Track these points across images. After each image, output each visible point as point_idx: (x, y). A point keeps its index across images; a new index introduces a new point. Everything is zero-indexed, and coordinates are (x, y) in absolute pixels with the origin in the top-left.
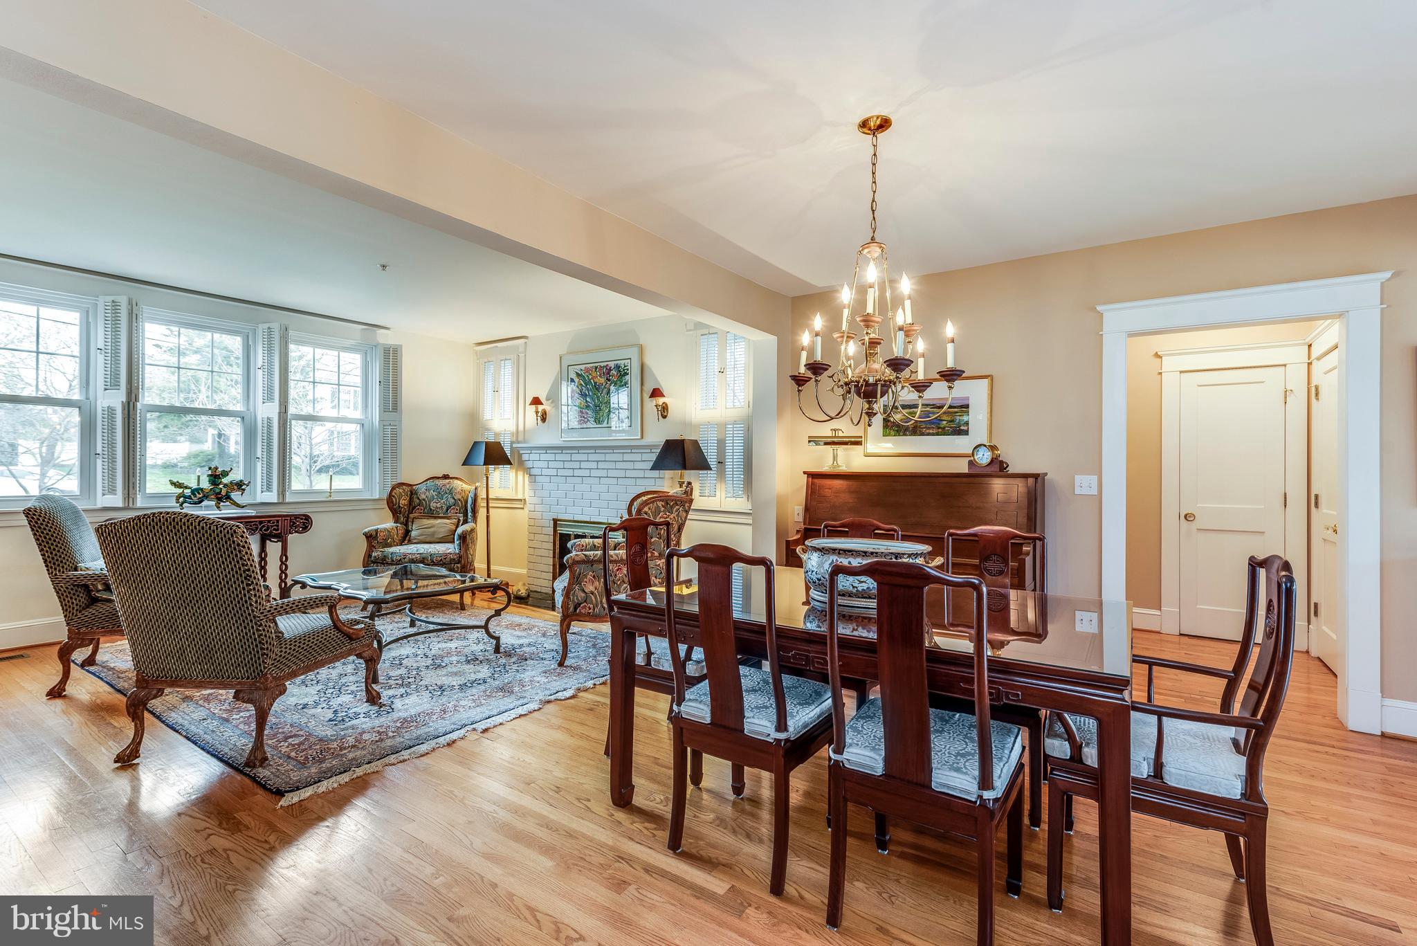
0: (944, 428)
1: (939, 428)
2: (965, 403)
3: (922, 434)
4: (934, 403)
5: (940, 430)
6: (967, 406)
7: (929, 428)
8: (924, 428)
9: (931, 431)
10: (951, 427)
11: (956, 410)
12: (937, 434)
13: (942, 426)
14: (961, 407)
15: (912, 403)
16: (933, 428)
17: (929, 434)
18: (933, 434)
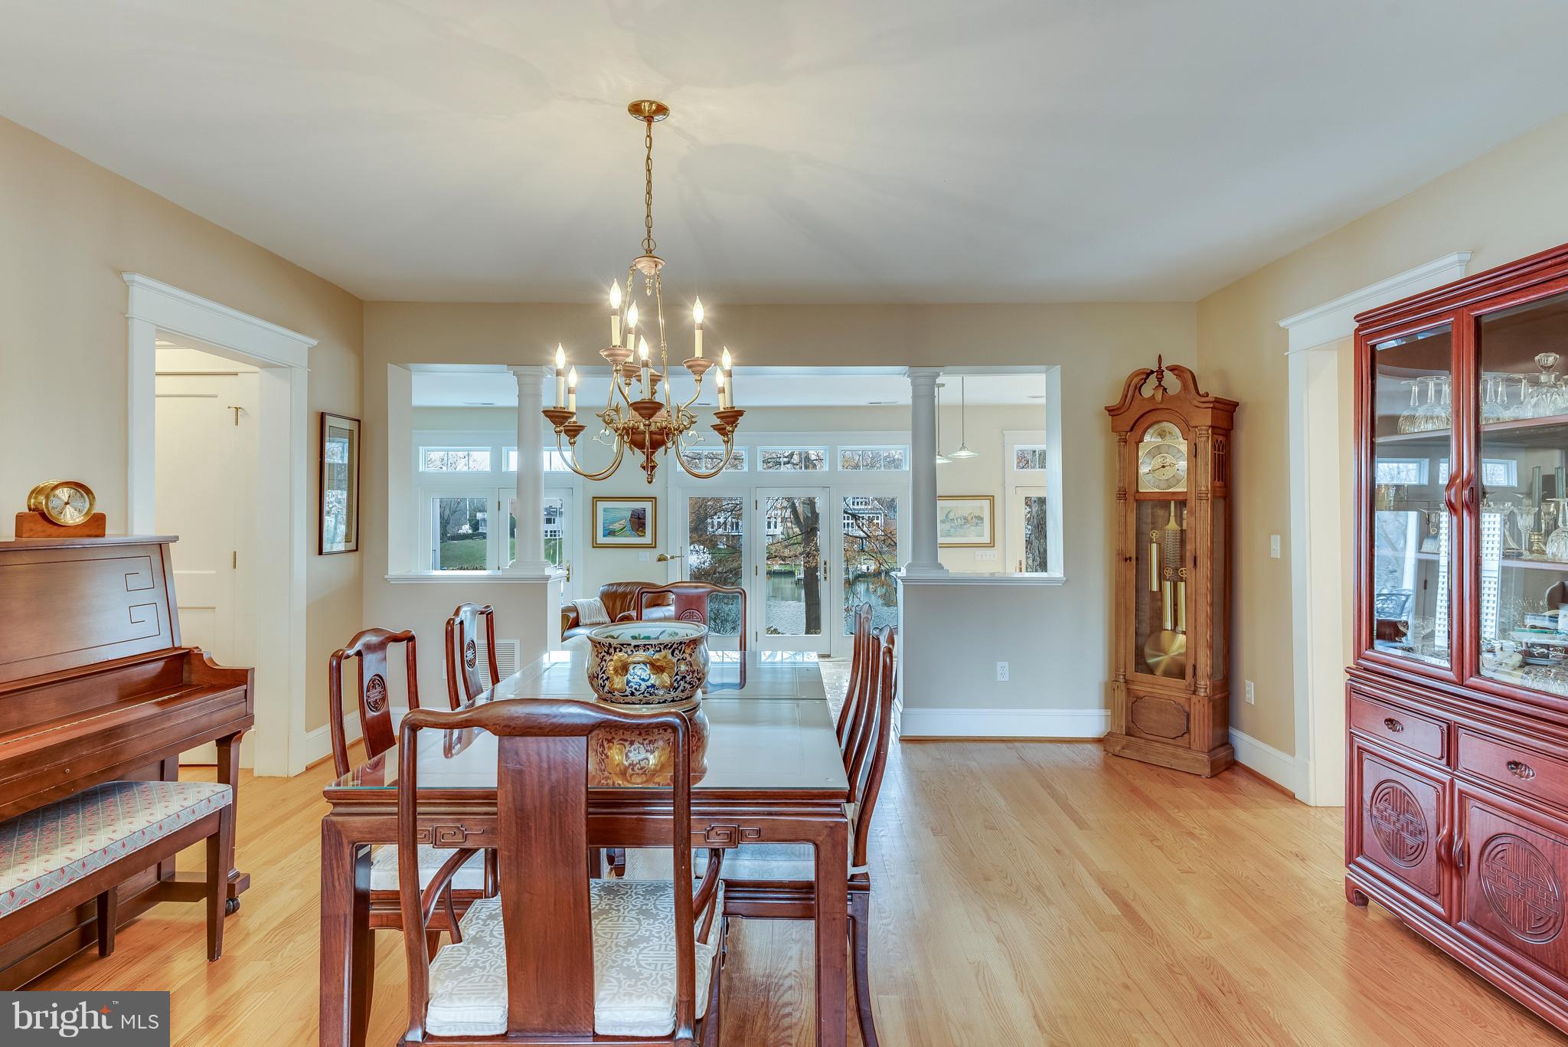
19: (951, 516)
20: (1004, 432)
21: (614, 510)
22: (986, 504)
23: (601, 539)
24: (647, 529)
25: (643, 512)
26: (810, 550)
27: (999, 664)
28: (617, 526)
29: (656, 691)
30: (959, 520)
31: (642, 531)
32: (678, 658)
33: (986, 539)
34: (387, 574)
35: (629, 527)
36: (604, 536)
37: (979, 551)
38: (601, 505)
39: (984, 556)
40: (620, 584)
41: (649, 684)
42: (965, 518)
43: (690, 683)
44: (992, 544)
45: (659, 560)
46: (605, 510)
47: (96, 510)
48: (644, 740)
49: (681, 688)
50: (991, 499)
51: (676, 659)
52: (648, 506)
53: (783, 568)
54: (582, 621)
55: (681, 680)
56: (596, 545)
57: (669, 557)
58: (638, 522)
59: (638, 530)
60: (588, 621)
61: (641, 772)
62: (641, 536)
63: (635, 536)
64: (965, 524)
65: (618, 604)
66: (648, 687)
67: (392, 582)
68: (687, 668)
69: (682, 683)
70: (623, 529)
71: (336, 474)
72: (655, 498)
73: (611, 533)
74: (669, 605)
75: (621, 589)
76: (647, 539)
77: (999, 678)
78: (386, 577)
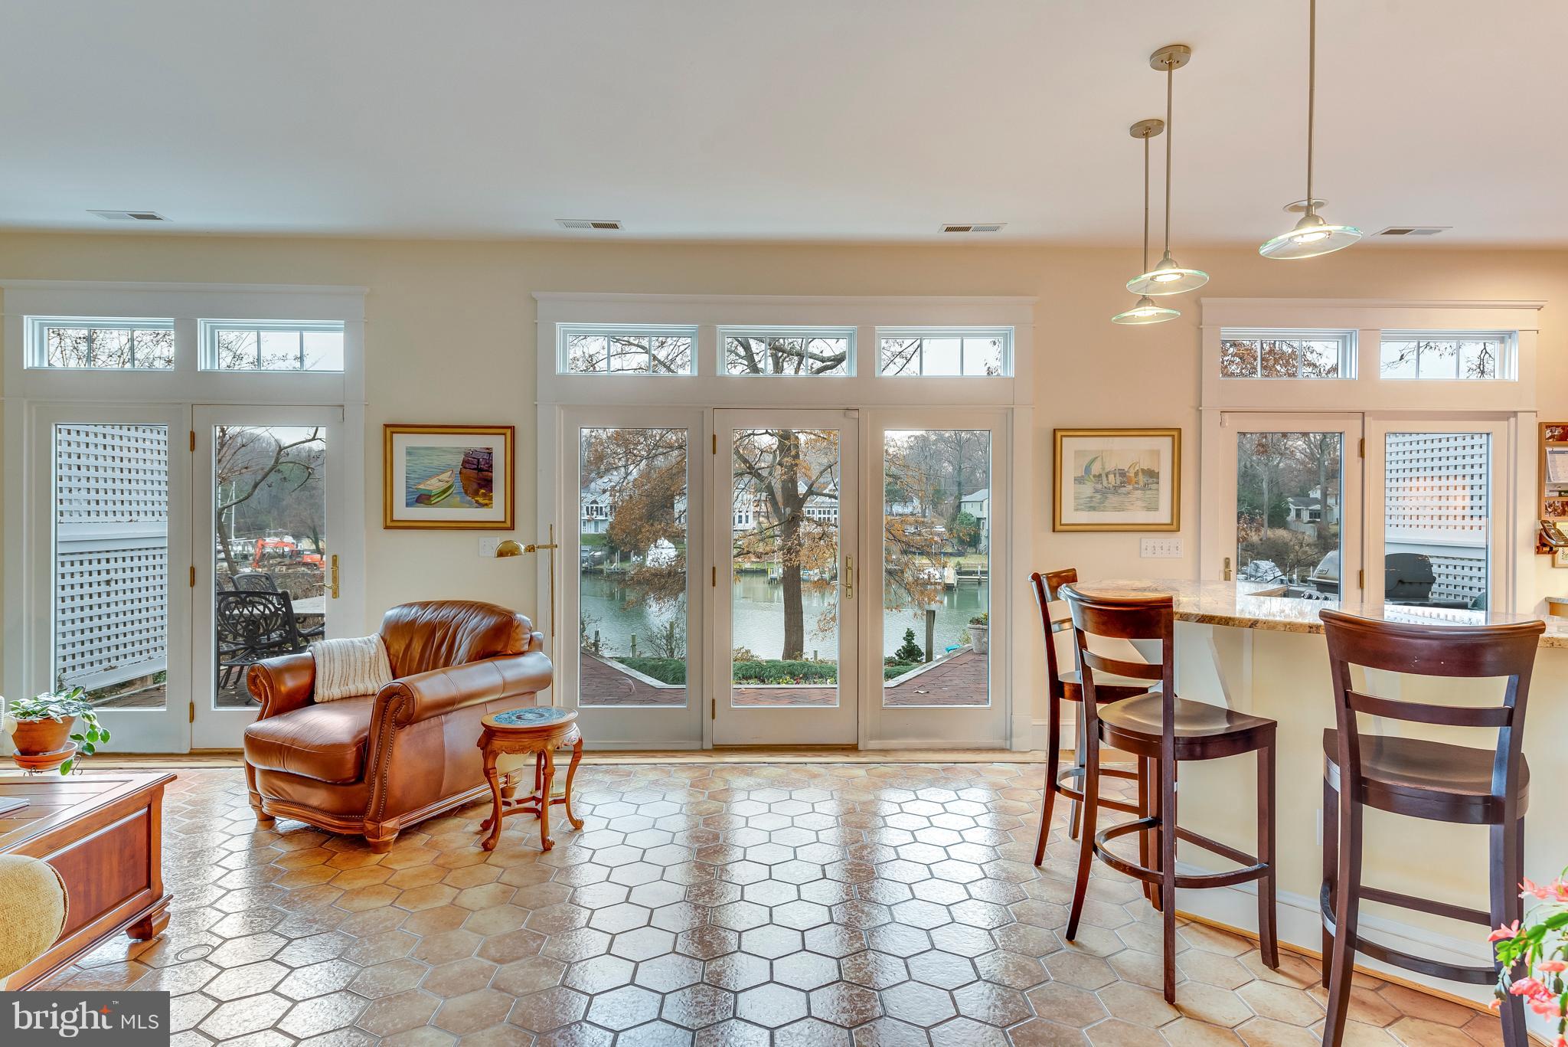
19: (1096, 469)
20: (1204, 300)
22: (1164, 444)
23: (402, 512)
24: (494, 494)
25: (487, 457)
26: (792, 544)
28: (434, 485)
30: (1111, 477)
31: (485, 496)
33: (1163, 516)
35: (458, 486)
36: (408, 505)
37: (1150, 540)
38: (401, 442)
39: (1158, 549)
40: (425, 605)
42: (1123, 474)
44: (1173, 527)
45: (500, 554)
46: (410, 452)
50: (1176, 435)
52: (497, 444)
53: (754, 567)
54: (321, 693)
56: (392, 524)
57: (523, 547)
58: (477, 476)
59: (476, 493)
60: (336, 692)
62: (482, 505)
63: (471, 506)
64: (1122, 485)
65: (417, 647)
72: (512, 428)
73: (422, 499)
74: (521, 654)
75: (428, 615)
76: (496, 511)
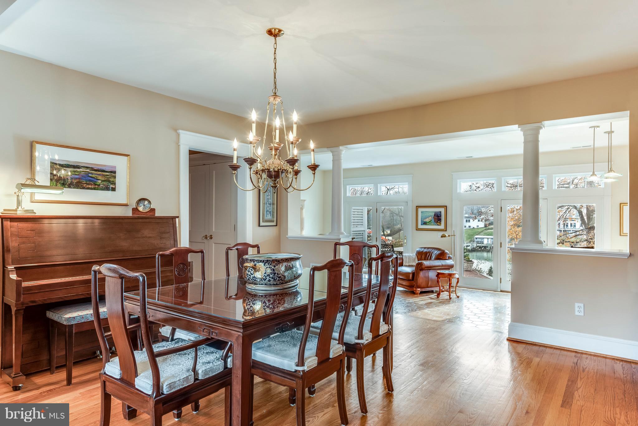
0: (99, 185)
1: (96, 185)
2: (113, 169)
3: (84, 188)
4: (93, 167)
5: (97, 186)
6: (115, 172)
7: (89, 184)
8: (85, 184)
9: (90, 187)
10: (104, 185)
11: (108, 174)
12: (94, 189)
13: (98, 184)
14: (111, 172)
15: (75, 165)
16: (91, 184)
17: (88, 188)
18: (91, 189)
21: (426, 212)
23: (420, 226)
24: (442, 223)
25: (440, 213)
27: (577, 305)
28: (427, 220)
29: (256, 279)
31: (439, 223)
32: (267, 266)
34: (288, 235)
35: (433, 220)
36: (422, 225)
38: (420, 210)
40: (425, 248)
41: (253, 276)
43: (272, 278)
45: (442, 237)
46: (422, 212)
47: (152, 207)
48: (253, 299)
49: (267, 280)
51: (266, 267)
52: (442, 210)
55: (267, 276)
56: (418, 229)
57: (447, 236)
58: (437, 218)
59: (437, 222)
61: (251, 312)
62: (439, 225)
63: (436, 225)
65: (423, 256)
66: (253, 277)
67: (289, 239)
68: (271, 272)
69: (268, 277)
70: (431, 221)
71: (266, 196)
72: (446, 206)
73: (425, 223)
74: (446, 260)
75: (426, 250)
76: (442, 227)
77: (577, 313)
78: (287, 236)
